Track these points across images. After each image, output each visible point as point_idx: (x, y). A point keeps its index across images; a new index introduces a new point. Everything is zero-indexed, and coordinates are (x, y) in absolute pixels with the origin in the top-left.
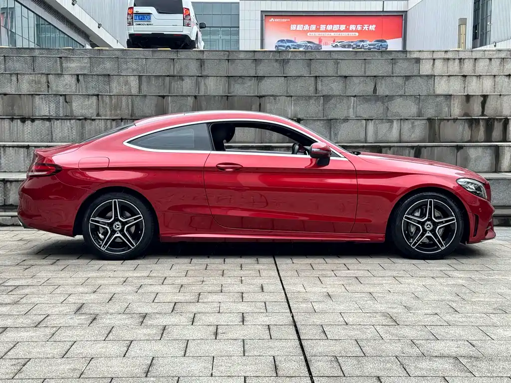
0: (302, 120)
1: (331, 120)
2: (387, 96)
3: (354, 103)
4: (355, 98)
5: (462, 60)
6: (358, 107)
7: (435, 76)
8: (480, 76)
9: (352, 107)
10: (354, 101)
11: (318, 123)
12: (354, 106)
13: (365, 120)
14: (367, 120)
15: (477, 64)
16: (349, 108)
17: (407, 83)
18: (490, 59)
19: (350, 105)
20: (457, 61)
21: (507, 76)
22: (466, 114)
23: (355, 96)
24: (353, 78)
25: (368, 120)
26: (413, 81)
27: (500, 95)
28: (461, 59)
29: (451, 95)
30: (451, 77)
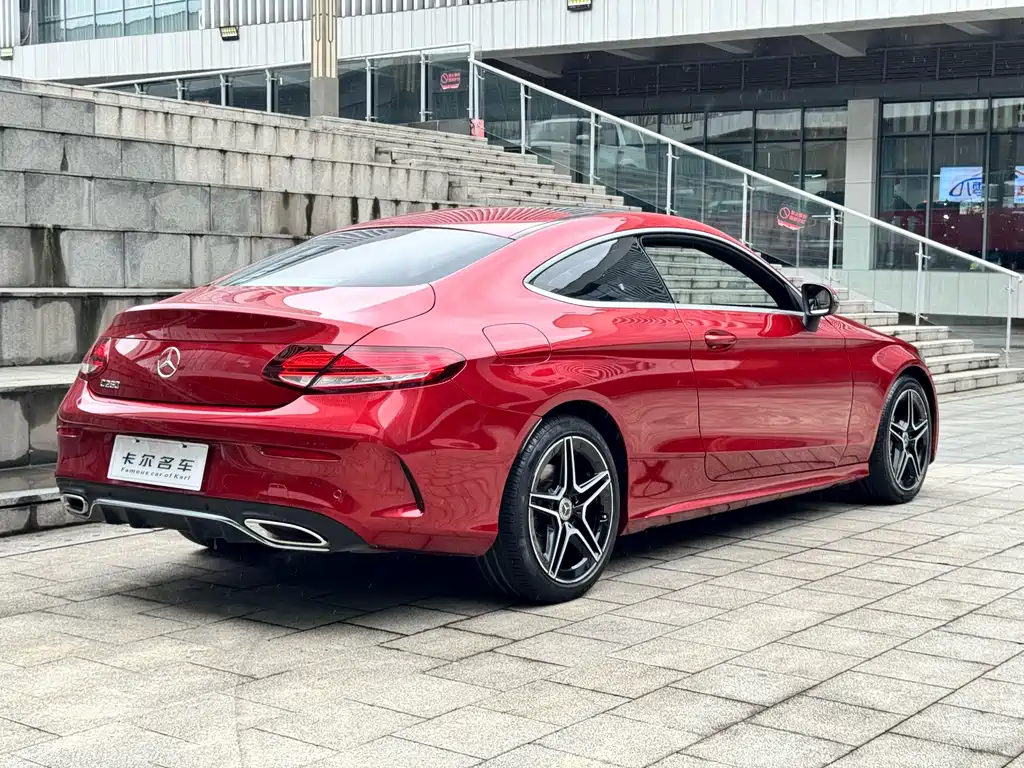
0: (64, 230)
1: (124, 232)
2: (152, 183)
3: (90, 195)
4: (92, 183)
5: (169, 116)
6: (97, 204)
7: (174, 145)
8: (248, 154)
9: (85, 202)
10: (90, 191)
11: (97, 238)
12: (89, 200)
13: (190, 235)
14: (192, 235)
15: (194, 128)
16: (79, 205)
17: (125, 154)
18: (215, 120)
19: (82, 198)
20: (161, 116)
21: (287, 158)
22: (285, 231)
23: (91, 178)
24: (20, 132)
25: (194, 235)
26: (136, 153)
27: (332, 196)
28: (167, 113)
29: (260, 191)
30: (201, 151)
